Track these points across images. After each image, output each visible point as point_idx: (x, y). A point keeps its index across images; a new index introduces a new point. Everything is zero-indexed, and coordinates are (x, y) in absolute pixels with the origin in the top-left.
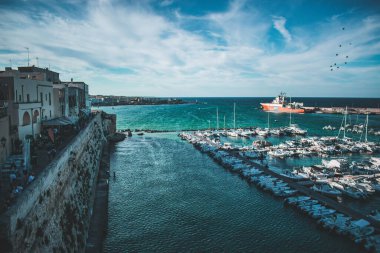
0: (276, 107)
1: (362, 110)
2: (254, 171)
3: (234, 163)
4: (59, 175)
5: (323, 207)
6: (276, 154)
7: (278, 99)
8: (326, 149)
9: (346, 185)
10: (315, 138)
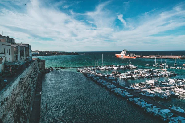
0: (122, 56)
1: (163, 57)
2: (112, 86)
3: (103, 82)
4: (13, 90)
5: (147, 103)
6: (123, 78)
7: (123, 52)
8: (146, 75)
9: (157, 92)
10: (141, 70)
